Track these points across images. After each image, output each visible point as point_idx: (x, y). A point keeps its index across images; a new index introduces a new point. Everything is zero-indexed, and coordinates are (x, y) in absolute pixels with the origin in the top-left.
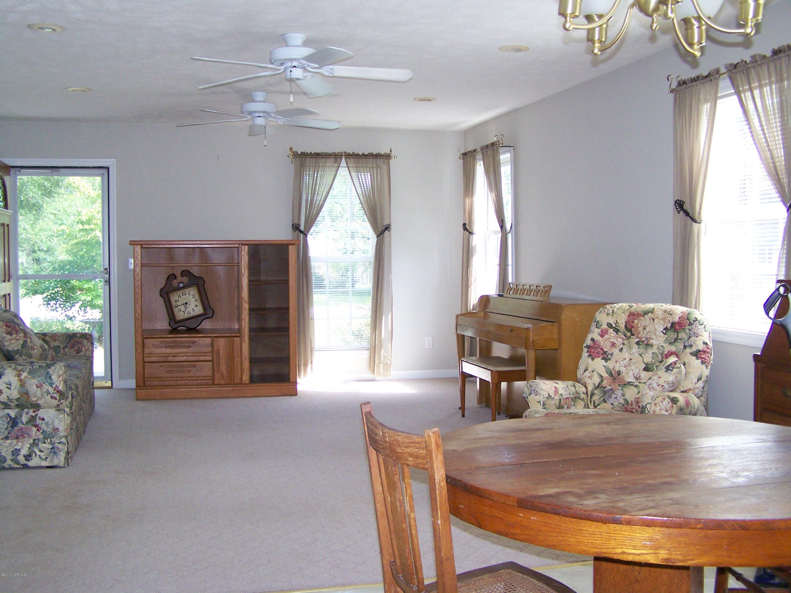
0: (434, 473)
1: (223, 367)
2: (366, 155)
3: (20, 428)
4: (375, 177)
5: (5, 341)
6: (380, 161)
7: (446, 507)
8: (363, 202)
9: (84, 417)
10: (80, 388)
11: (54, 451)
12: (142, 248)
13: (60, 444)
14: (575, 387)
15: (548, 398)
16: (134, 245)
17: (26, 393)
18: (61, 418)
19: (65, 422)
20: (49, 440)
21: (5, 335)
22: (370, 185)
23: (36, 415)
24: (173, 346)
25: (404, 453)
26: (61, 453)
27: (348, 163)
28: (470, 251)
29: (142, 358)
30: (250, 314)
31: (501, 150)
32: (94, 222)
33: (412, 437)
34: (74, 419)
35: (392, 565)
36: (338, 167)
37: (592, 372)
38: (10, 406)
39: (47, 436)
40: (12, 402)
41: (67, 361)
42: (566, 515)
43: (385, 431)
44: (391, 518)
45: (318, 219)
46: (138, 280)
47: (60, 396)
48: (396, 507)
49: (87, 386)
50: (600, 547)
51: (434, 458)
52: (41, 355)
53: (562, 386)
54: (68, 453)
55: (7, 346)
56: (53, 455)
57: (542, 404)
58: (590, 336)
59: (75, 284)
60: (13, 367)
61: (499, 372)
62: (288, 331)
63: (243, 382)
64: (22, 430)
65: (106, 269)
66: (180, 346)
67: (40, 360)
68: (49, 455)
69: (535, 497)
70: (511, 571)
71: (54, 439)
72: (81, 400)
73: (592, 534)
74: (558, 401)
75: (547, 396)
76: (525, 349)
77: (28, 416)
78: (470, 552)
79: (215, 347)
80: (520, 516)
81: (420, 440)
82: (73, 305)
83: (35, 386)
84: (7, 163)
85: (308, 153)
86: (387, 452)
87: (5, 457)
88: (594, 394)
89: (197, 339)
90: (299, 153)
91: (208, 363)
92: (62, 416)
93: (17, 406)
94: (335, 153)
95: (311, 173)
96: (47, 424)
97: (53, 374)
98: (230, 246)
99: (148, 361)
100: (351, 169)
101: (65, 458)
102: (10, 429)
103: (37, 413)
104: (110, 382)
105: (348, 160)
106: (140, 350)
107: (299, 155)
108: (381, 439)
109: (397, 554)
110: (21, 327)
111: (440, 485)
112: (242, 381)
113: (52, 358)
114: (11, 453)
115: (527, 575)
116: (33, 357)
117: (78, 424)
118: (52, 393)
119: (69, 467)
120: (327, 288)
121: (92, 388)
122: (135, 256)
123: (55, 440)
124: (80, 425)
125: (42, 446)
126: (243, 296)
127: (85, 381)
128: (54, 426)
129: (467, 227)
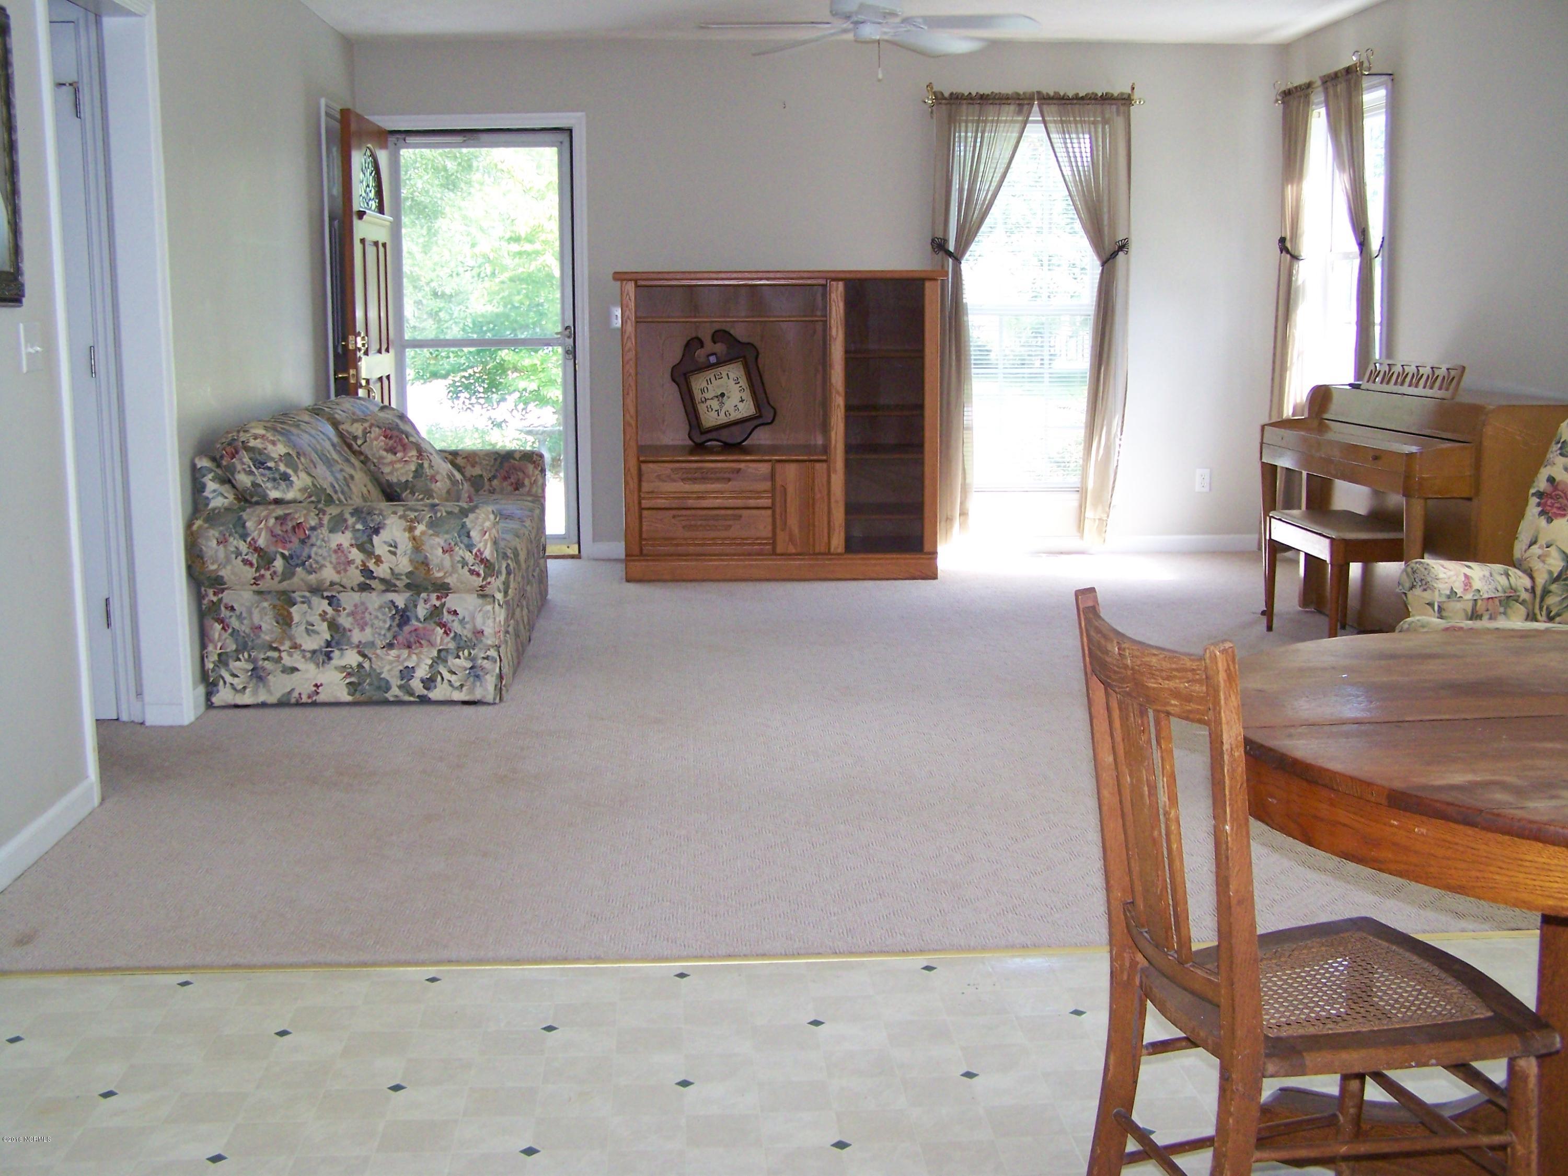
0: (1221, 731)
1: (793, 522)
2: (1082, 98)
3: (413, 628)
4: (1100, 143)
5: (384, 464)
6: (1110, 110)
7: (1242, 800)
8: (1074, 193)
9: (529, 612)
10: (522, 557)
11: (475, 673)
12: (637, 286)
13: (486, 661)
14: (1508, 575)
15: (1449, 597)
16: (622, 280)
17: (423, 563)
18: (488, 611)
19: (495, 619)
20: (466, 652)
21: (384, 453)
22: (1089, 159)
23: (443, 605)
24: (695, 479)
25: (1162, 689)
26: (488, 677)
27: (1046, 114)
28: (1292, 296)
29: (636, 502)
30: (847, 418)
31: (1366, 82)
32: (543, 237)
33: (1179, 659)
34: (510, 615)
35: (1129, 911)
36: (1025, 123)
37: (1547, 547)
38: (395, 586)
39: (462, 644)
40: (398, 579)
41: (497, 503)
42: (1487, 829)
43: (1123, 646)
44: (1130, 818)
45: (984, 228)
46: (630, 350)
47: (487, 570)
48: (1142, 796)
49: (533, 554)
50: (1560, 896)
51: (1222, 702)
52: (448, 492)
53: (1481, 574)
54: (501, 677)
55: (388, 474)
56: (474, 681)
57: (1436, 608)
58: (1544, 473)
59: (506, 358)
60: (399, 514)
61: (1346, 542)
62: (922, 452)
63: (832, 550)
64: (418, 632)
65: (567, 328)
66: (711, 479)
67: (447, 500)
68: (466, 681)
69: (1425, 787)
70: (1364, 934)
71: (476, 651)
72: (523, 577)
73: (1543, 869)
74: (1470, 604)
75: (1448, 592)
76: (1404, 495)
77: (428, 606)
78: (1276, 898)
79: (779, 482)
80: (1392, 826)
81: (1194, 665)
82: (503, 399)
83: (441, 550)
84: (381, 124)
85: (963, 95)
86: (1128, 687)
87: (387, 682)
88: (1550, 592)
89: (742, 465)
90: (947, 94)
91: (763, 512)
92: (489, 608)
93: (408, 586)
94: (1018, 94)
95: (969, 134)
96: (462, 622)
97: (473, 527)
98: (809, 282)
99: (648, 506)
100: (1052, 127)
101: (496, 686)
102: (396, 629)
103: (443, 600)
104: (577, 546)
105: (1045, 107)
106: (633, 484)
107: (945, 99)
108: (1115, 662)
109: (1139, 888)
110: (411, 439)
111: (1231, 755)
112: (829, 549)
113: (470, 497)
114: (398, 674)
115: (1399, 944)
116: (435, 495)
117: (517, 623)
118: (470, 564)
119: (503, 704)
120: (1001, 366)
121: (543, 557)
122: (624, 302)
123: (478, 652)
124: (522, 627)
125: (453, 662)
126: (833, 380)
127: (531, 542)
128: (475, 626)
129: (1288, 245)
